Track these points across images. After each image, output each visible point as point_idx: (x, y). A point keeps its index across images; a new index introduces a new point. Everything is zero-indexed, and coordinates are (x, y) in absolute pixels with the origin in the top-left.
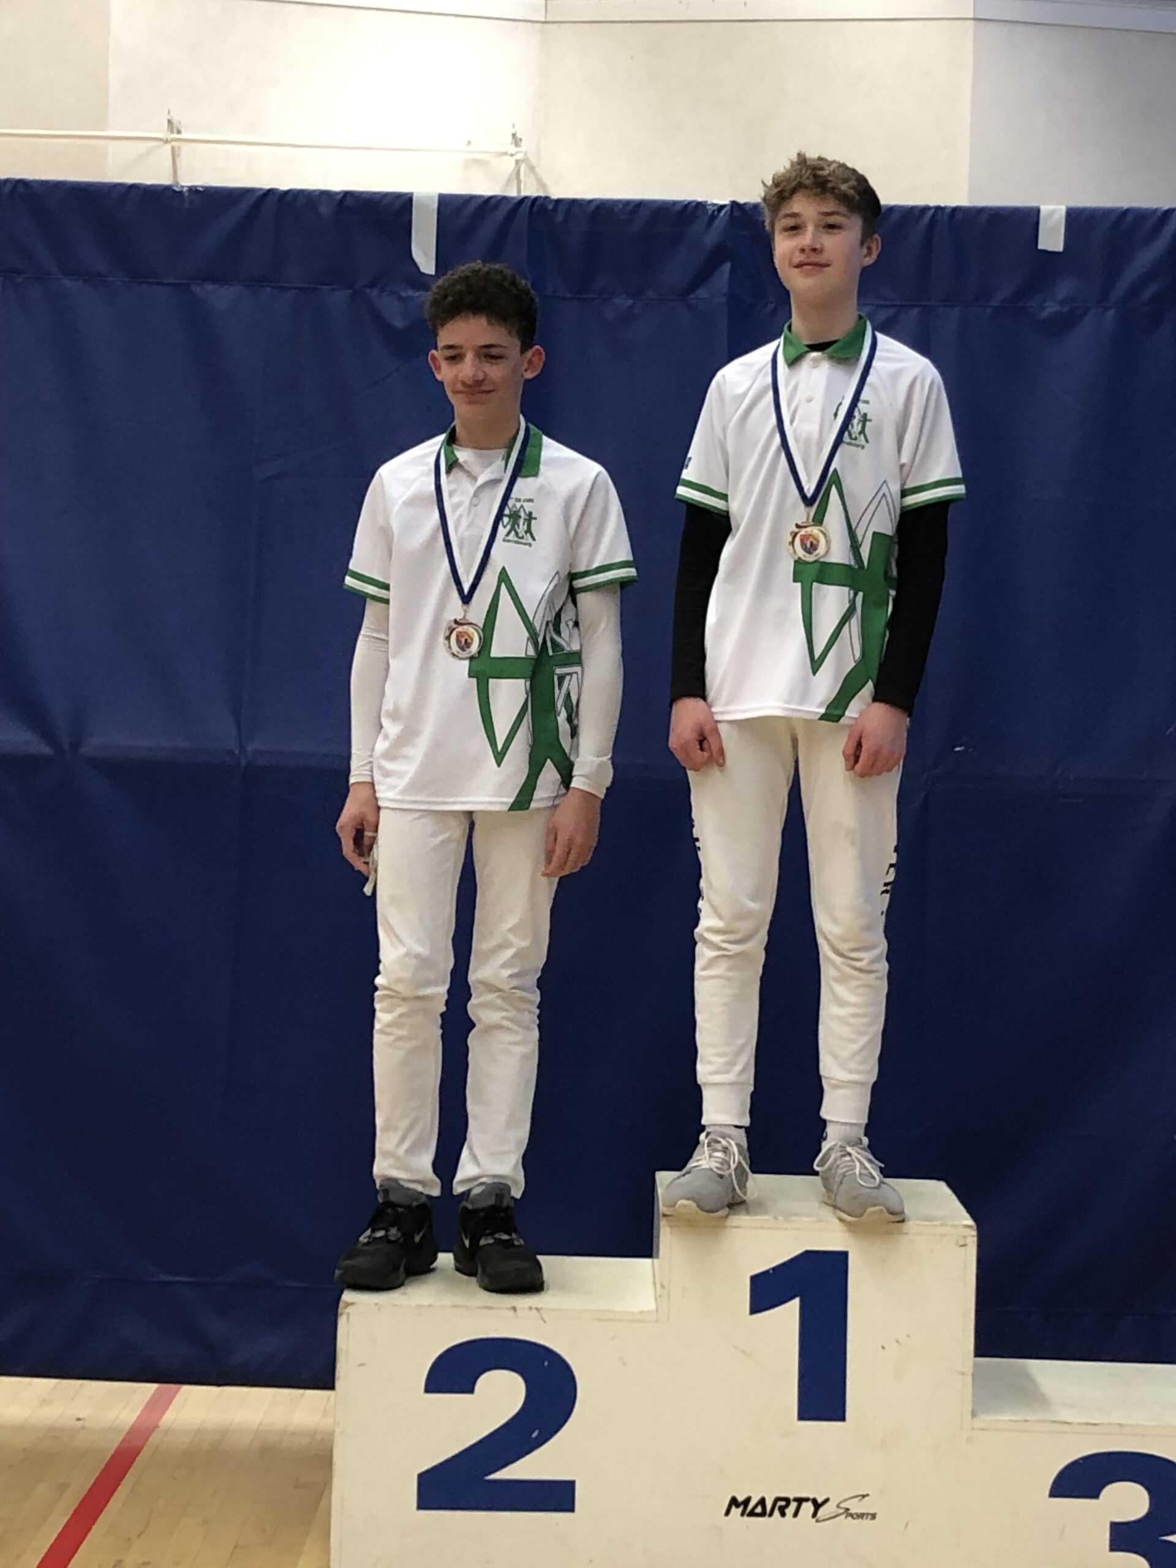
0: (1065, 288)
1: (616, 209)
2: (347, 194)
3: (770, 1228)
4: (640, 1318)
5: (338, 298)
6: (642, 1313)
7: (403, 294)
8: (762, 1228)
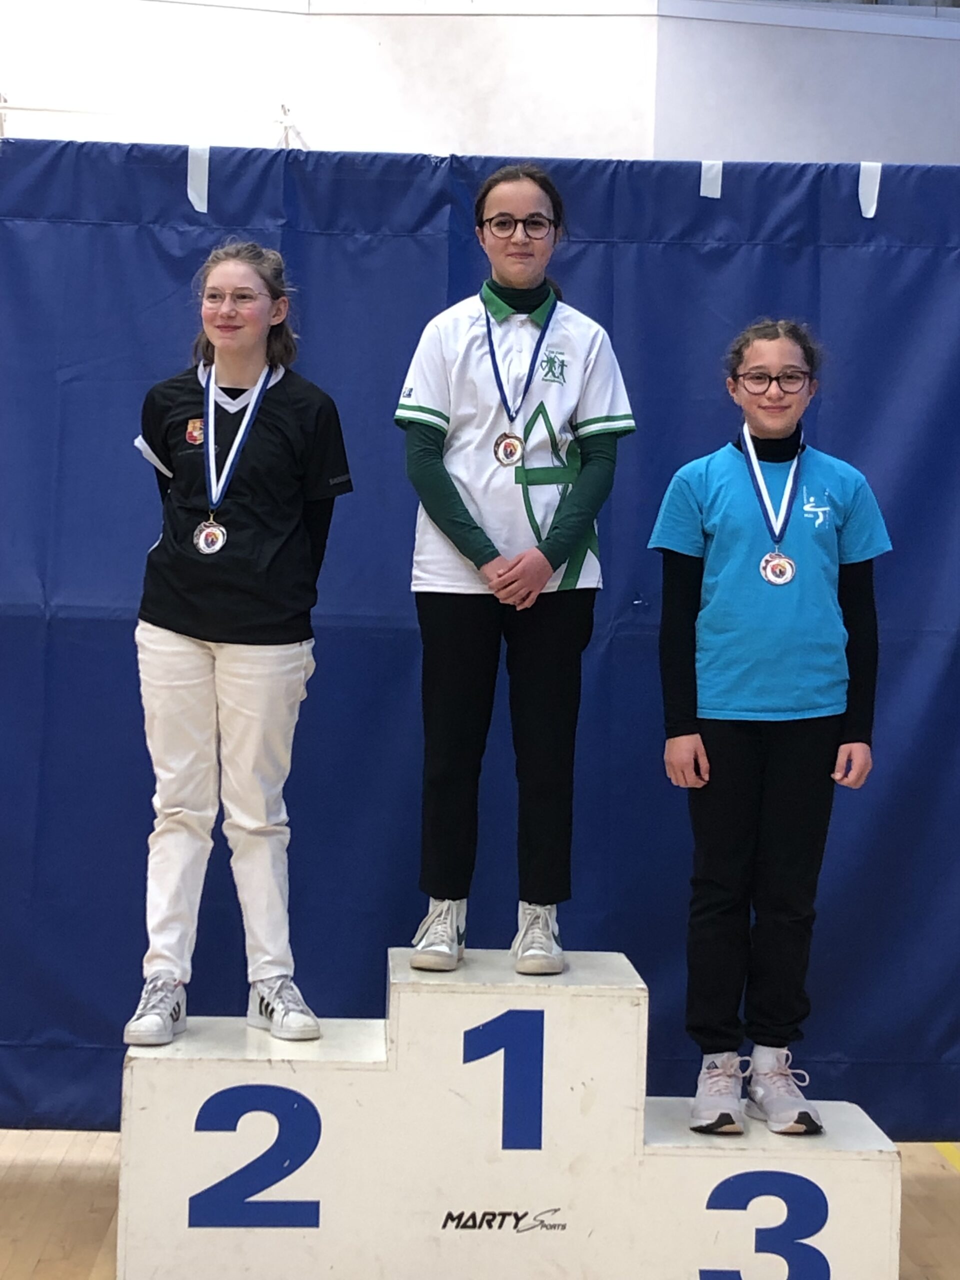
0: (722, 228)
1: (357, 161)
2: (134, 146)
3: (481, 993)
4: (375, 1067)
5: (127, 231)
6: (375, 1063)
7: (181, 229)
8: (473, 993)
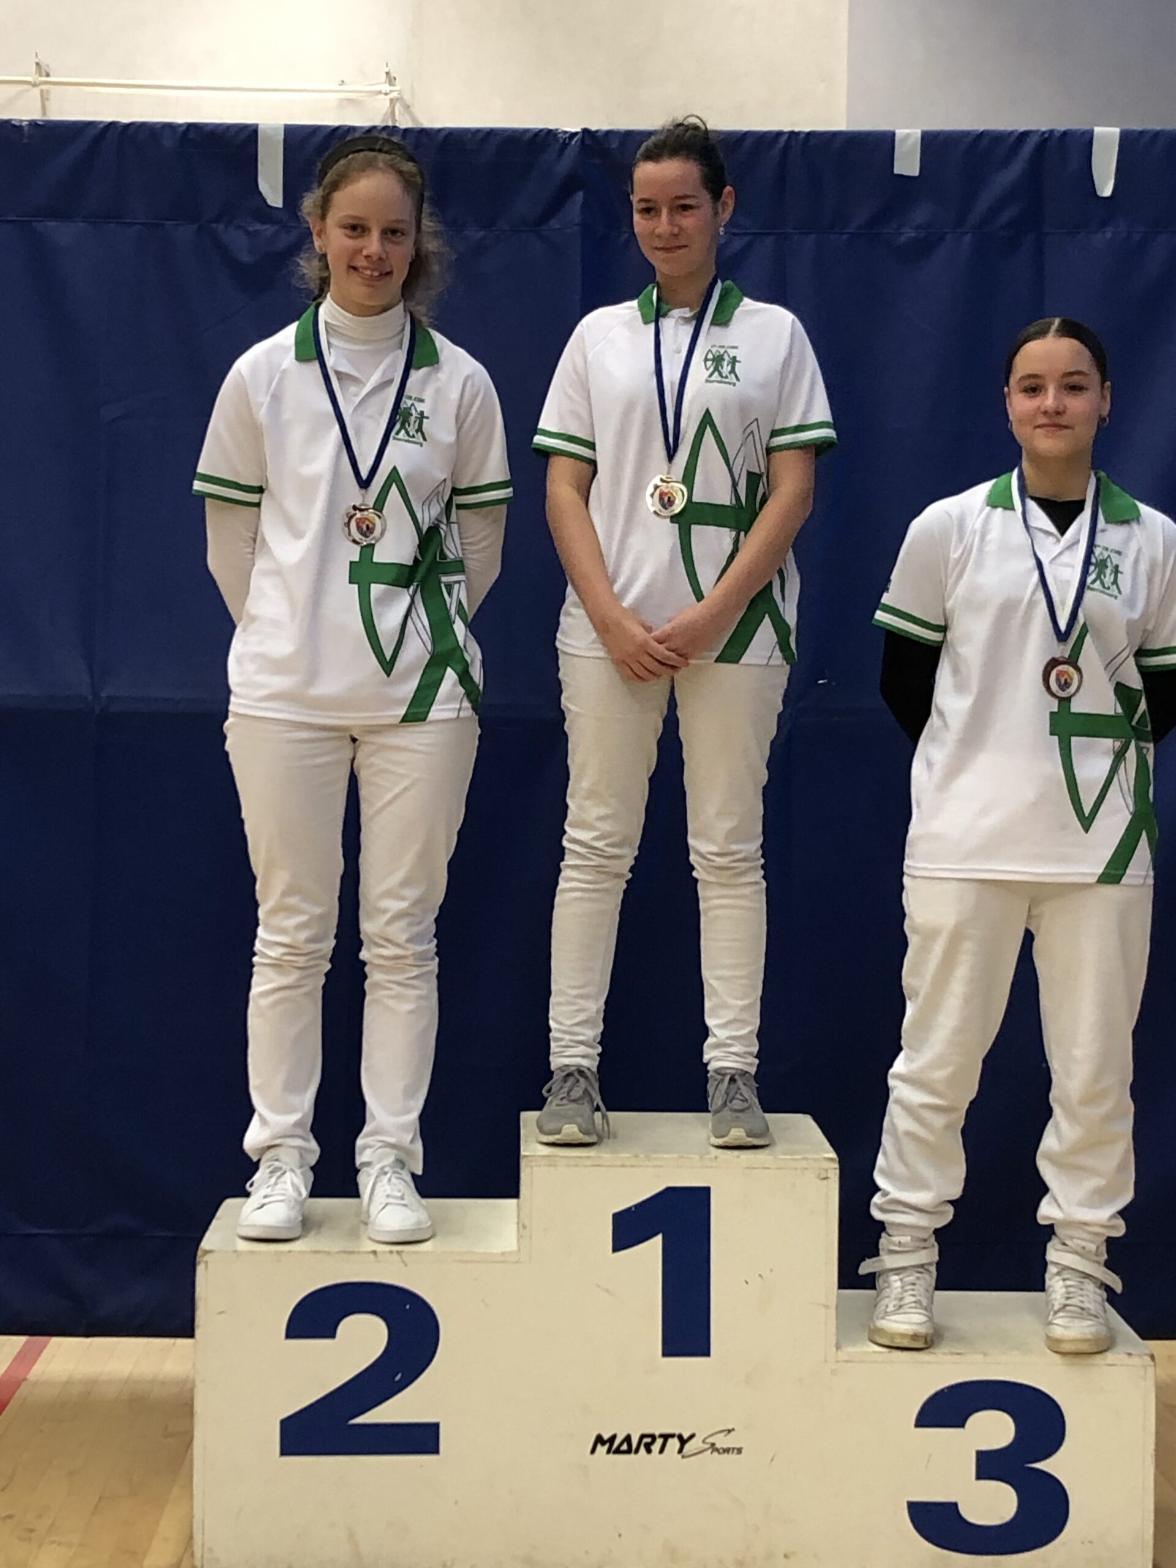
0: (921, 214)
1: (466, 139)
2: (190, 126)
3: (632, 1166)
4: (503, 1259)
5: (184, 233)
6: (503, 1254)
7: (251, 228)
8: (623, 1166)
